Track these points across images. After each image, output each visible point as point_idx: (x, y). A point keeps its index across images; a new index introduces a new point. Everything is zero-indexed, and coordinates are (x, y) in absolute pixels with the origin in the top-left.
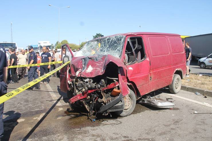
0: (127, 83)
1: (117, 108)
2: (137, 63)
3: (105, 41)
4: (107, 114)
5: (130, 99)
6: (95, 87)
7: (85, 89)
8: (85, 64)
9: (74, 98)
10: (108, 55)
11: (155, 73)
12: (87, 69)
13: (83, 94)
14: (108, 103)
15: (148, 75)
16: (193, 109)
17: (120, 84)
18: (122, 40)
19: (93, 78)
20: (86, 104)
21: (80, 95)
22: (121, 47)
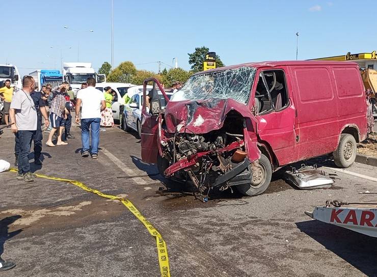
0: (257, 143)
1: (241, 179)
2: (275, 112)
3: (223, 76)
4: (226, 188)
5: (262, 169)
6: (209, 147)
7: (192, 152)
8: (191, 114)
9: (175, 165)
10: (228, 99)
11: (304, 131)
12: (195, 120)
13: (190, 159)
14: (228, 172)
15: (293, 132)
16: (364, 189)
17: (246, 144)
18: (251, 75)
19: (204, 135)
20: (192, 175)
21: (184, 161)
22: (249, 86)
